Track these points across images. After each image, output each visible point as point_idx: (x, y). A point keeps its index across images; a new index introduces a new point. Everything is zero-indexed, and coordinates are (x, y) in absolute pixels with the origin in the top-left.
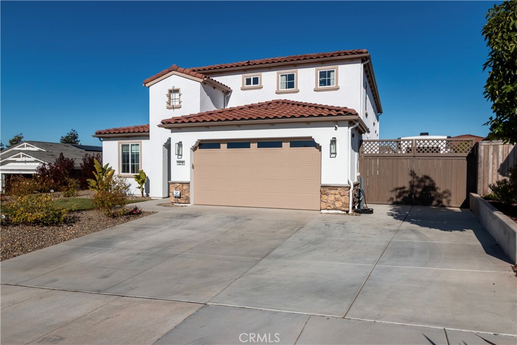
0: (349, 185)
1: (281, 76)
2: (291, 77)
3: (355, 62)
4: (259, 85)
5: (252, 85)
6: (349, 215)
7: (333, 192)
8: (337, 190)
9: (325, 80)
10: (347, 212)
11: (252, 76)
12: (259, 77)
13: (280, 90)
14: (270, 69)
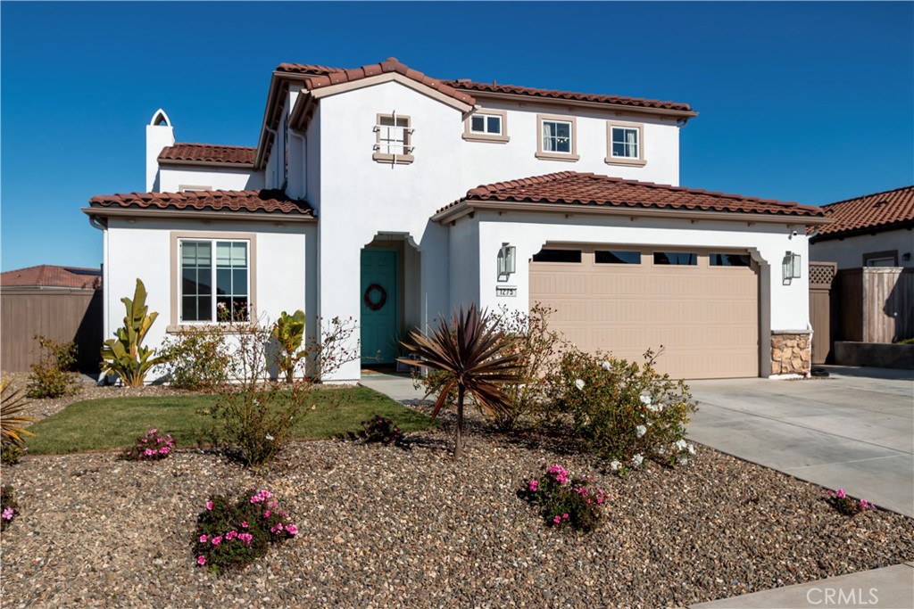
0: (807, 332)
1: (545, 123)
2: (563, 130)
3: (668, 122)
4: (501, 134)
5: (486, 132)
6: (808, 379)
7: (789, 343)
8: (795, 339)
9: (620, 144)
10: (805, 374)
11: (485, 112)
12: (500, 117)
13: (543, 151)
14: (522, 105)
